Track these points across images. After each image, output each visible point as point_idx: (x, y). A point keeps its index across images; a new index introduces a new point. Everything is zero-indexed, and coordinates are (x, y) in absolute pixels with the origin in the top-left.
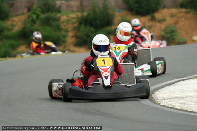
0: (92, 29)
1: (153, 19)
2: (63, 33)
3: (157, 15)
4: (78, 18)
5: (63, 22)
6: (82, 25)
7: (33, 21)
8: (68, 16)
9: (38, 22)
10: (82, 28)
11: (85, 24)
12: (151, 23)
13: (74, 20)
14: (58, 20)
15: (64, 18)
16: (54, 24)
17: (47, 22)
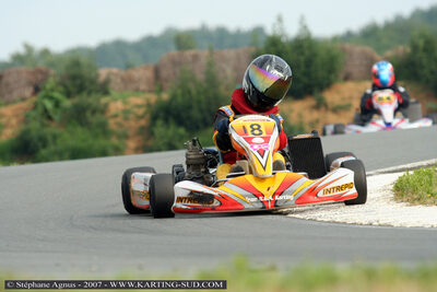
0: (182, 131)
1: (320, 105)
2: (114, 141)
3: (331, 97)
4: (149, 105)
5: (116, 116)
6: (160, 122)
7: (47, 115)
8: (125, 103)
9: (56, 117)
10: (160, 129)
11: (166, 121)
12: (316, 115)
13: (141, 111)
14: (104, 110)
15: (116, 106)
16: (94, 120)
17: (79, 116)
